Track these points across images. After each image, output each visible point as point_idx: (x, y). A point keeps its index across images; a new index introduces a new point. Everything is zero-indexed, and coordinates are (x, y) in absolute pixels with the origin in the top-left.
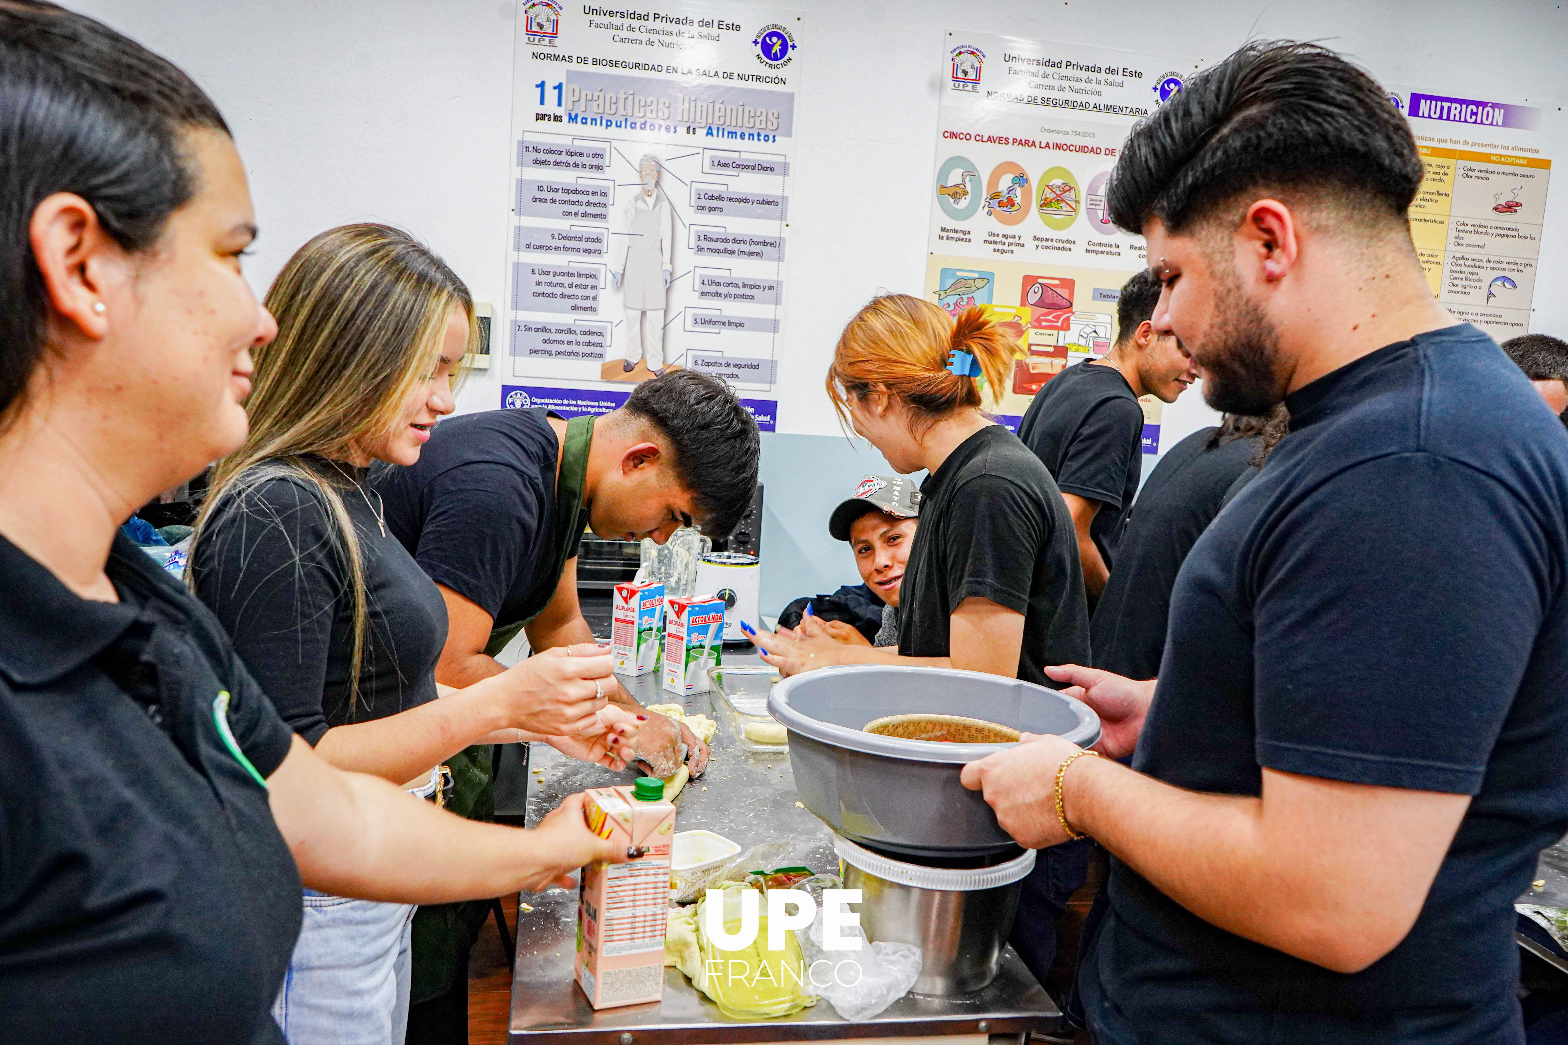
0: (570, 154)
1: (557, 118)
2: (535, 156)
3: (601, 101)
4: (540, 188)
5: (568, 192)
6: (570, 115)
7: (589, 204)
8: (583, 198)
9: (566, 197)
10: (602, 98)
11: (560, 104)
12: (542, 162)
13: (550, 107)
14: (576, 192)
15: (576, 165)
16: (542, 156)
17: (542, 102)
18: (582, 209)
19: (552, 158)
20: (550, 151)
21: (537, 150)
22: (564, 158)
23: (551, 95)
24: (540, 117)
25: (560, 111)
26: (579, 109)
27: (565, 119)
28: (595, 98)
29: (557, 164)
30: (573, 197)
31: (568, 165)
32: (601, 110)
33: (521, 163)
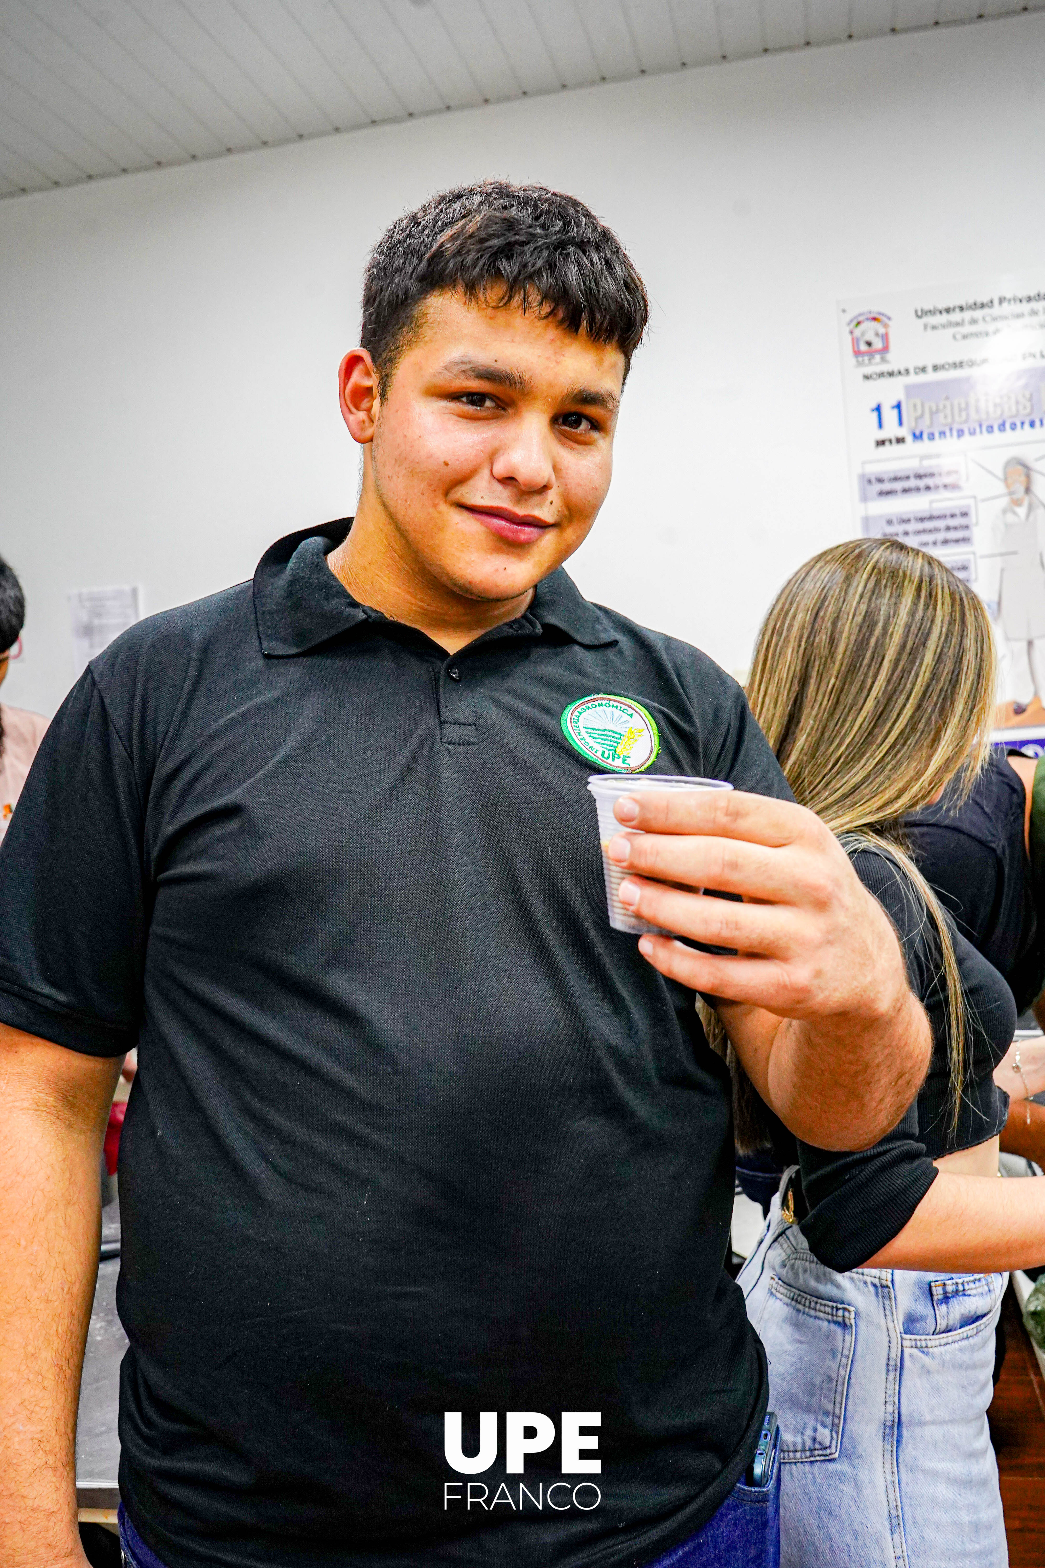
0: (919, 477)
1: (900, 440)
2: (879, 487)
3: (948, 411)
4: (890, 522)
5: (922, 520)
6: (914, 435)
7: (948, 528)
8: (941, 524)
9: (921, 526)
10: (949, 408)
11: (901, 423)
12: (889, 493)
13: (891, 429)
14: (931, 518)
15: (928, 488)
16: (887, 486)
17: (880, 425)
18: (941, 536)
19: (898, 486)
20: (896, 479)
21: (880, 480)
22: (912, 483)
23: (890, 416)
24: (881, 443)
25: (903, 432)
26: (924, 426)
27: (909, 438)
28: (941, 406)
29: (905, 491)
30: (929, 525)
31: (918, 489)
32: (949, 420)
33: (865, 498)
